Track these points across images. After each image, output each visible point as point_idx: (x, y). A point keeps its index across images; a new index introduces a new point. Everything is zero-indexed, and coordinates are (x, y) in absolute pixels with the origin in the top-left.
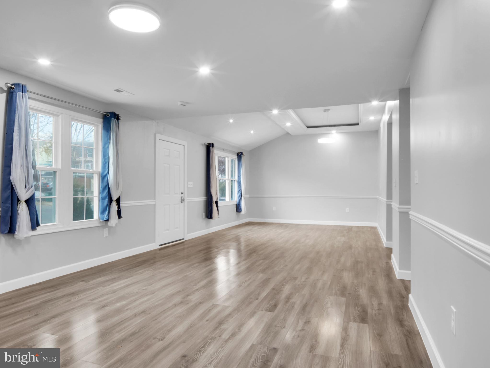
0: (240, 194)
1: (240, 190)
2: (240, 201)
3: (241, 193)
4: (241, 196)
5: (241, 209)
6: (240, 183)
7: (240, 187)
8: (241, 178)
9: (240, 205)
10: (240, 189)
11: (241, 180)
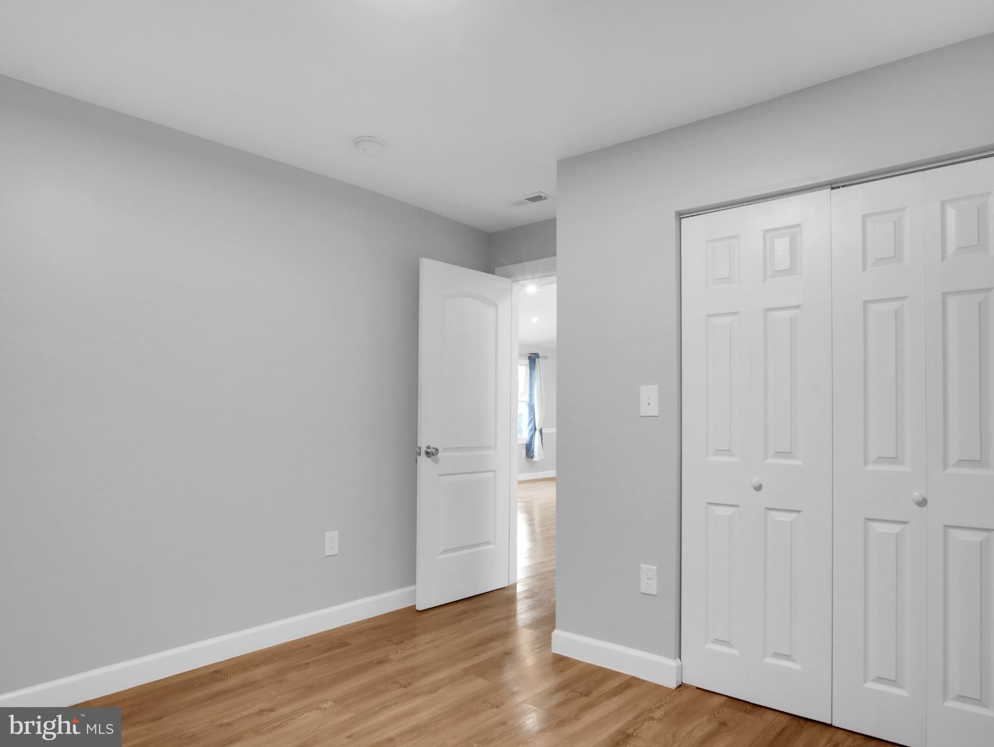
0: (532, 426)
1: (532, 420)
2: (532, 438)
3: (533, 424)
4: (533, 430)
5: (533, 452)
7: (532, 414)
8: (534, 399)
9: (533, 446)
10: (532, 417)
11: (534, 403)
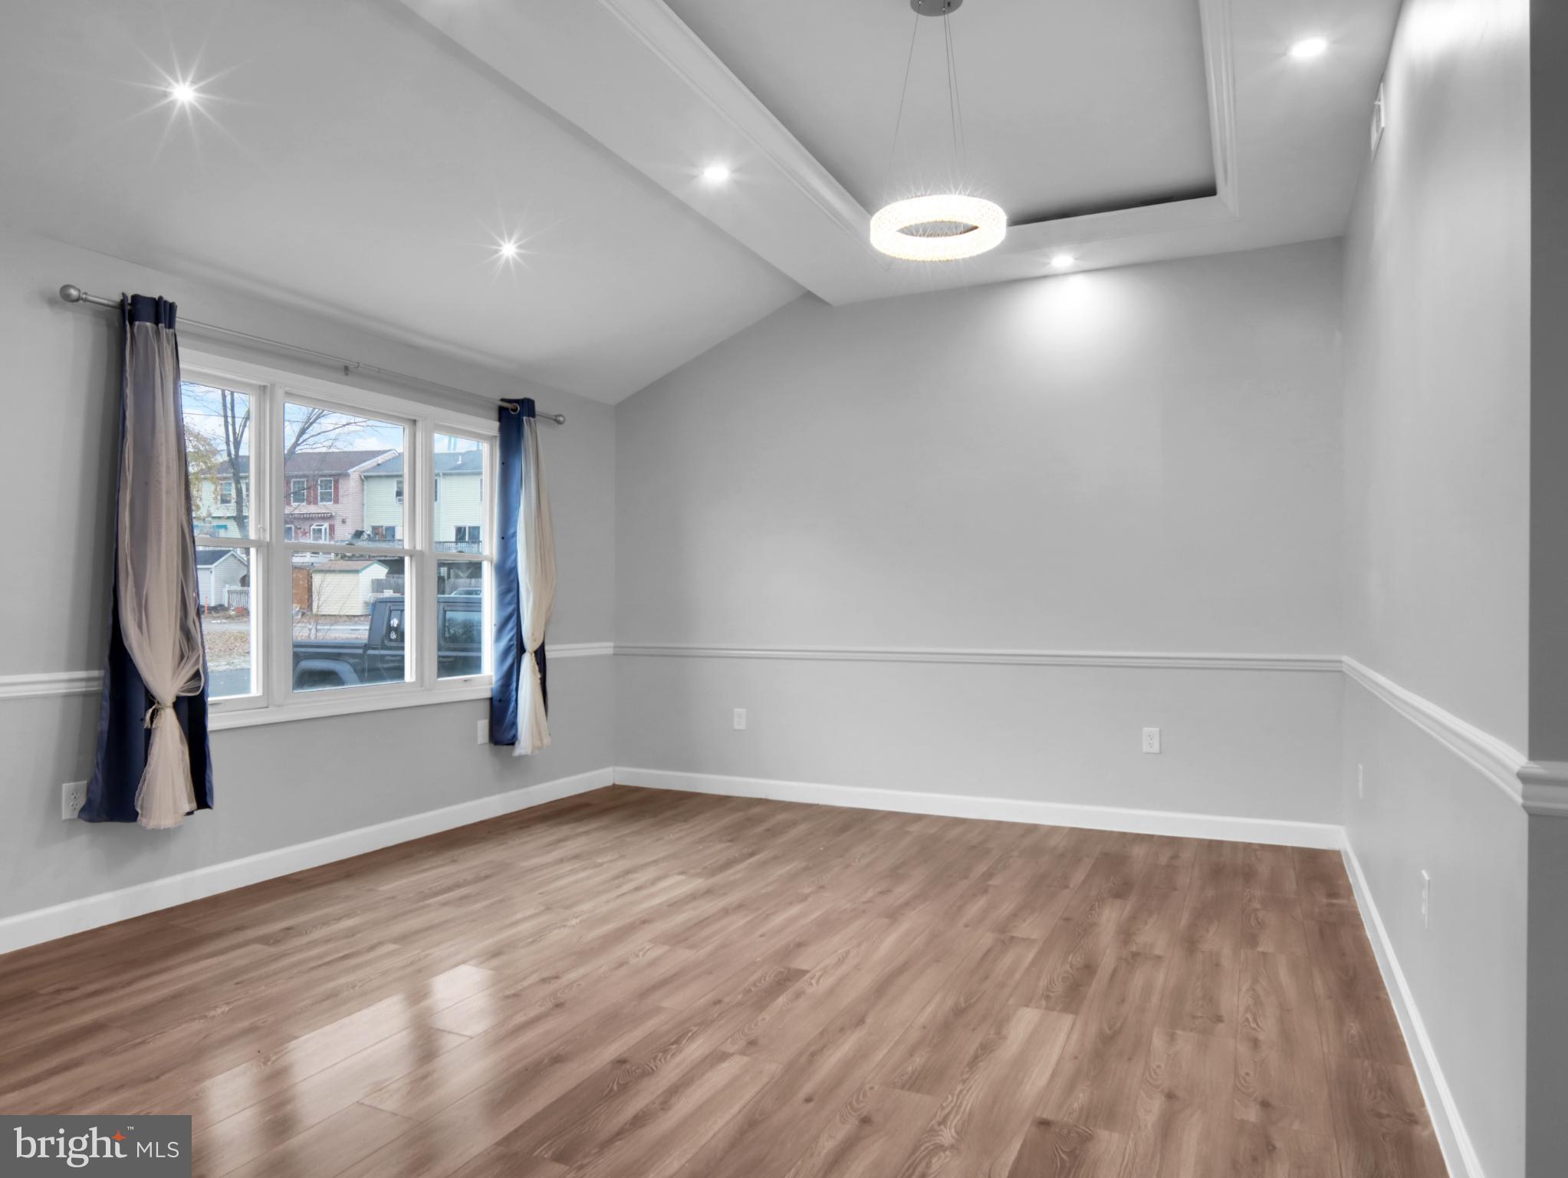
0: (511, 640)
1: (509, 618)
2: (509, 679)
4: (514, 653)
5: (514, 724)
6: (512, 577)
7: (509, 597)
8: (516, 551)
9: (513, 706)
10: (511, 610)
11: (516, 560)
